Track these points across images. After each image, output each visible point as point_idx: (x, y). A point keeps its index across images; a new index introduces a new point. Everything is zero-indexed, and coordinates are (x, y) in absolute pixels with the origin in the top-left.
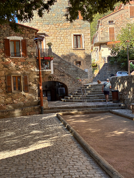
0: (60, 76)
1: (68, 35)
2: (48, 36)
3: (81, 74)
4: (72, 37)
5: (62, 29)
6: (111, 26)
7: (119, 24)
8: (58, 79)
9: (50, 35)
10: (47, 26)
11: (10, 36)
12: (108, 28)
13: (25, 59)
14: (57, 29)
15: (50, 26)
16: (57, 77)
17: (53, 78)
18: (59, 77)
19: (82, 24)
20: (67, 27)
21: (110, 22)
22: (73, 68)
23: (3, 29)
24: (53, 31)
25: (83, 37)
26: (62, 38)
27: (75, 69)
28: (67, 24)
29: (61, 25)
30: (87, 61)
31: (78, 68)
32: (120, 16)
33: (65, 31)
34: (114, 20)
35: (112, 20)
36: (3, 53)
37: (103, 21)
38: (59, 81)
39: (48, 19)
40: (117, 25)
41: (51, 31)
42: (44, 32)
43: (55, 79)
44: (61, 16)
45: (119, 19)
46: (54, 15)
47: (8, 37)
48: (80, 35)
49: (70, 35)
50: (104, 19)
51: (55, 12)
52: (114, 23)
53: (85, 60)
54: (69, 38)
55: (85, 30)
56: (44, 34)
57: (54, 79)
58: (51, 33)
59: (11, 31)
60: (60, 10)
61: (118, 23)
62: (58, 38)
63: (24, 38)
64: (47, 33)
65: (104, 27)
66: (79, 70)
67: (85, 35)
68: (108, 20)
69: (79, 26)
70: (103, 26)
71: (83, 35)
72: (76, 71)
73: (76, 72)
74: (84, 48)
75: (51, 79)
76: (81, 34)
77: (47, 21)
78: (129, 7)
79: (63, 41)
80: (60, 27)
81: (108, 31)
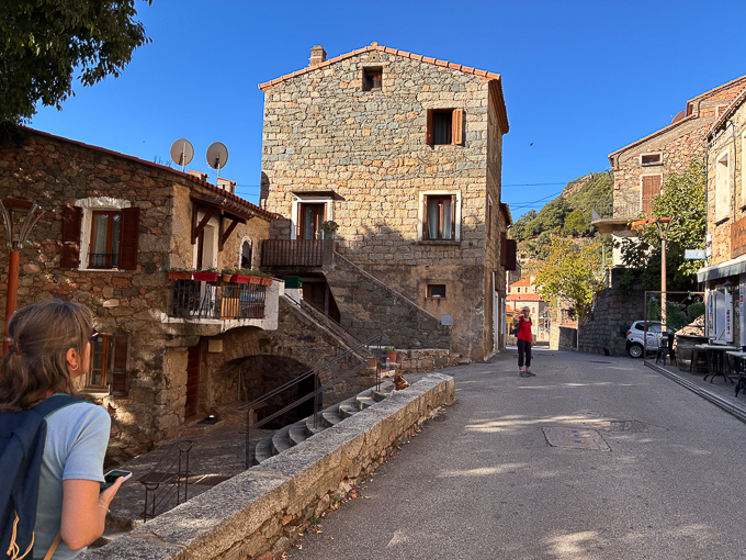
0: (299, 339)
1: (406, 198)
2: (344, 199)
3: (426, 330)
4: (421, 204)
5: (389, 177)
6: (650, 172)
7: (678, 165)
8: (290, 349)
9: (351, 197)
10: (344, 168)
11: (86, 196)
12: (641, 177)
13: (129, 275)
14: (374, 177)
15: (350, 168)
16: (287, 344)
17: (276, 344)
18: (294, 344)
19: (460, 158)
20: (406, 170)
21: (646, 159)
22: (399, 306)
23: (65, 173)
24: (361, 183)
25: (458, 204)
26: (387, 206)
27: (404, 311)
28: (406, 160)
29: (386, 164)
30: (466, 286)
31: (418, 310)
32: (685, 138)
33: (399, 184)
34: (661, 153)
35: (653, 153)
36: (58, 253)
37: (625, 158)
38: (293, 357)
39: (347, 148)
40: (672, 168)
41: (355, 184)
42: (333, 187)
43: (280, 348)
44: (388, 137)
45: (680, 148)
46: (366, 133)
47: (80, 198)
48: (448, 197)
49: (415, 197)
50: (627, 152)
51: (371, 125)
52: (661, 161)
53: (462, 282)
54: (410, 205)
55: (466, 180)
56: (332, 195)
57: (276, 347)
58: (355, 191)
59: (91, 181)
60: (386, 117)
61: (676, 163)
62: (374, 205)
63: (132, 204)
64: (340, 192)
65: (627, 177)
66: (419, 315)
67: (468, 195)
68: (641, 155)
69: (448, 167)
70: (622, 173)
71: (459, 198)
72: (409, 319)
73: (408, 324)
74: (461, 239)
75: (268, 348)
76: (452, 193)
77: (344, 154)
78: (717, 109)
79: (391, 215)
80: (382, 170)
81: (640, 188)
